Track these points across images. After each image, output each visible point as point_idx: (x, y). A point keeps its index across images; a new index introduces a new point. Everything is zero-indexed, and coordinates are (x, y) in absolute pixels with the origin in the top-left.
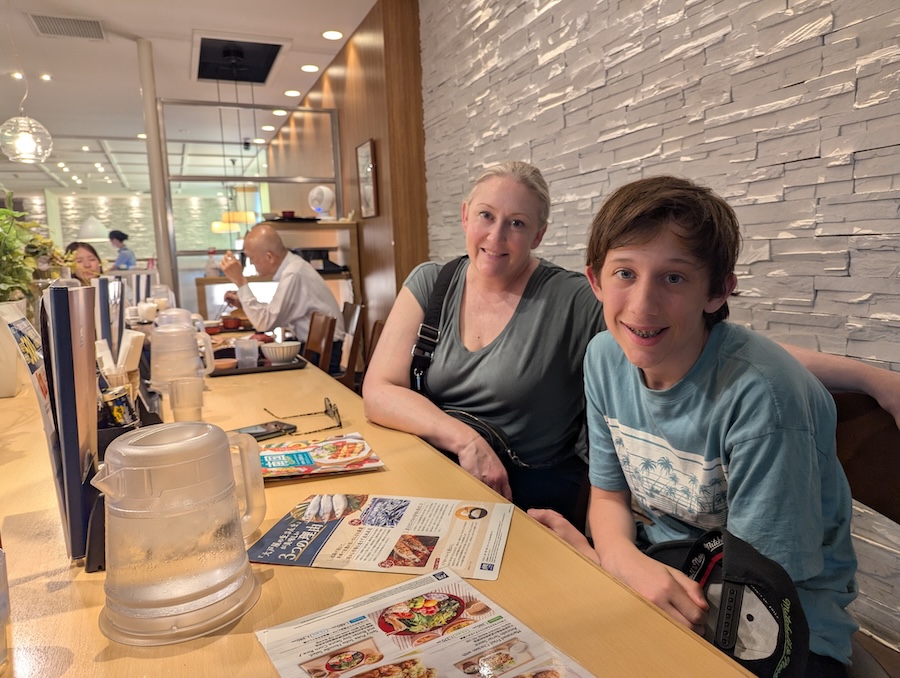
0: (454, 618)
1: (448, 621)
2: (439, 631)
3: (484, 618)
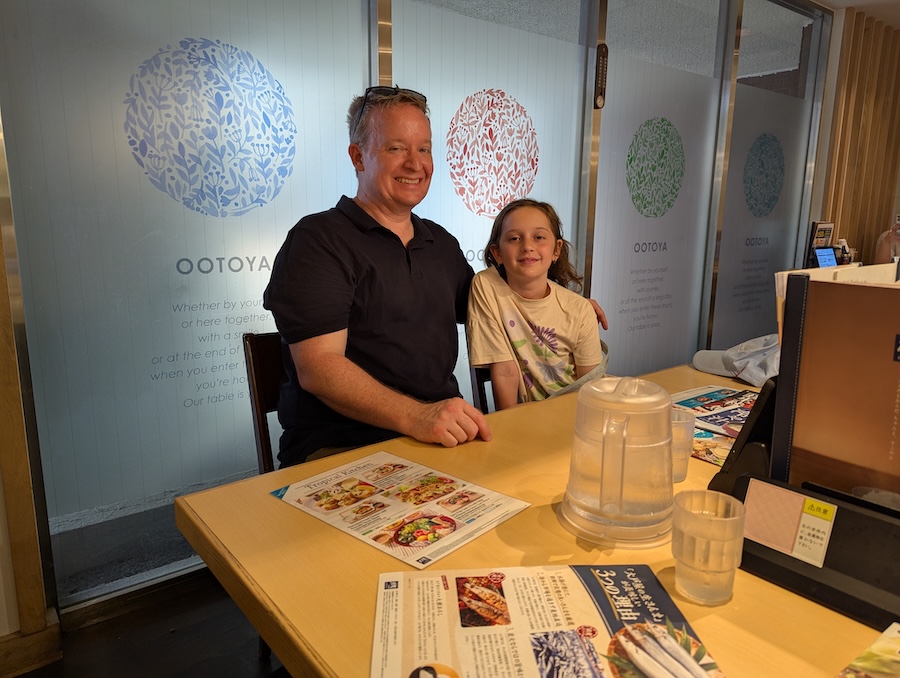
0: (400, 530)
1: (403, 527)
2: (407, 521)
3: (376, 533)
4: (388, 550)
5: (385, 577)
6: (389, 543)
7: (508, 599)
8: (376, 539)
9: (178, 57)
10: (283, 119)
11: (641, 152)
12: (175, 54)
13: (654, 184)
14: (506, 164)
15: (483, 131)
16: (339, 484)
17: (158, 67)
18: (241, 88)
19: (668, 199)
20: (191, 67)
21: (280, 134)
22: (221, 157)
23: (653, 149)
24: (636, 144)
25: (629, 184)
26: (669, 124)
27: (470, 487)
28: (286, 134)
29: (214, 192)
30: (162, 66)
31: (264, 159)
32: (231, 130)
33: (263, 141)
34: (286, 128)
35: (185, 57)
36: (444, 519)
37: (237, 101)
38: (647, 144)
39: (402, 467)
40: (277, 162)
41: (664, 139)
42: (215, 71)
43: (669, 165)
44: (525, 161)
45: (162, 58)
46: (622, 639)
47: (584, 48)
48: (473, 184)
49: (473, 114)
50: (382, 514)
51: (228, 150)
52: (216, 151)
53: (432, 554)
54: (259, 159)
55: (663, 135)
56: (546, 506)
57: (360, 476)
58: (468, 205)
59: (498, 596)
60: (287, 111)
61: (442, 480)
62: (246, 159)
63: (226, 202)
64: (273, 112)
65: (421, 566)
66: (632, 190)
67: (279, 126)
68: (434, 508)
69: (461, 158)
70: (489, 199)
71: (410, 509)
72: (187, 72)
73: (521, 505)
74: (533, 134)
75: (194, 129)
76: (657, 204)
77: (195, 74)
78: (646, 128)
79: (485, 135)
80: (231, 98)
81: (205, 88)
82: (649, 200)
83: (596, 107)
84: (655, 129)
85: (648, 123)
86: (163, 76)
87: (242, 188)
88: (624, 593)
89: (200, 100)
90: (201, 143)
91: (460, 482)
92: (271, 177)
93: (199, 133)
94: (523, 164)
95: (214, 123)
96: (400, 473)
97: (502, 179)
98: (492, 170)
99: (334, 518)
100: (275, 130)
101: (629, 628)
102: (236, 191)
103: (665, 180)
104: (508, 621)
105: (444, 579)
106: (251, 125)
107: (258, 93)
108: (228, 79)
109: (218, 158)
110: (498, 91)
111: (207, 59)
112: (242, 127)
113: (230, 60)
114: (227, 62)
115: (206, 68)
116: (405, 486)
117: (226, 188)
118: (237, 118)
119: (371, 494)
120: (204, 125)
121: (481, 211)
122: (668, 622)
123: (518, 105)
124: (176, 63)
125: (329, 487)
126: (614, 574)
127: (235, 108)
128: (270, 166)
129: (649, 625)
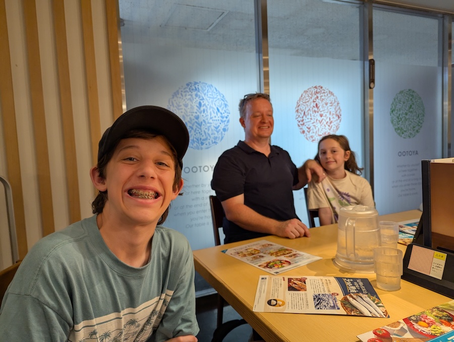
0: (268, 264)
1: (270, 263)
2: (272, 261)
3: (260, 264)
4: (264, 269)
5: (261, 277)
6: (265, 267)
7: (307, 285)
8: (259, 266)
9: (185, 90)
10: (225, 109)
11: (398, 106)
12: (185, 89)
13: (407, 122)
14: (325, 118)
15: (313, 104)
16: (247, 250)
17: (178, 94)
18: (208, 99)
19: (417, 128)
20: (190, 93)
21: (223, 115)
22: (201, 126)
23: (405, 104)
24: (395, 103)
25: (392, 122)
26: (414, 92)
27: (298, 252)
28: (226, 115)
29: (198, 140)
30: (180, 94)
31: (217, 125)
32: (205, 115)
33: (217, 118)
34: (226, 112)
35: (188, 90)
36: (286, 261)
37: (207, 104)
38: (402, 102)
39: (272, 245)
40: (222, 126)
41: (411, 99)
42: (199, 93)
43: (416, 112)
44: (335, 116)
45: (180, 91)
46: (348, 297)
47: (362, 62)
48: (309, 128)
49: (307, 98)
50: (262, 259)
51: (203, 123)
52: (199, 124)
53: (280, 271)
54: (215, 126)
55: (411, 97)
56: (329, 259)
57: (255, 247)
58: (307, 138)
59: (303, 284)
60: (226, 105)
61: (287, 250)
62: (210, 126)
63: (202, 144)
64: (220, 107)
65: (275, 274)
66: (394, 125)
67: (223, 112)
68: (283, 258)
69: (303, 117)
70: (317, 135)
71: (273, 258)
72: (189, 95)
73: (318, 258)
74: (338, 103)
75: (191, 116)
76: (410, 131)
77: (191, 95)
78: (400, 95)
79: (314, 107)
80: (204, 103)
81: (195, 100)
82: (405, 130)
83: (370, 88)
84: (405, 95)
85: (401, 92)
86: (180, 98)
87: (209, 138)
88: (353, 285)
89: (193, 105)
90: (193, 121)
91: (295, 250)
92: (220, 132)
93: (193, 117)
94: (333, 118)
95: (198, 113)
96: (270, 247)
97: (323, 125)
98: (318, 122)
99: (244, 259)
100: (221, 113)
101: (352, 294)
102: (206, 139)
103: (413, 119)
104: (306, 290)
105: (284, 278)
106: (212, 112)
107: (215, 100)
108: (203, 96)
109: (199, 127)
110: (319, 86)
111: (196, 89)
112: (209, 114)
113: (204, 88)
114: (203, 89)
115: (195, 93)
116: (272, 251)
117: (202, 138)
118: (206, 110)
119: (259, 253)
120: (194, 114)
121: (313, 140)
122: (369, 294)
123: (329, 91)
124: (185, 92)
125: (243, 250)
126: (352, 280)
127: (206, 107)
128: (219, 128)
129: (361, 294)
